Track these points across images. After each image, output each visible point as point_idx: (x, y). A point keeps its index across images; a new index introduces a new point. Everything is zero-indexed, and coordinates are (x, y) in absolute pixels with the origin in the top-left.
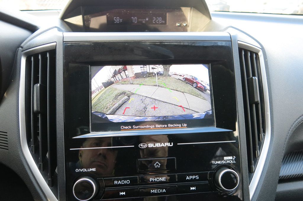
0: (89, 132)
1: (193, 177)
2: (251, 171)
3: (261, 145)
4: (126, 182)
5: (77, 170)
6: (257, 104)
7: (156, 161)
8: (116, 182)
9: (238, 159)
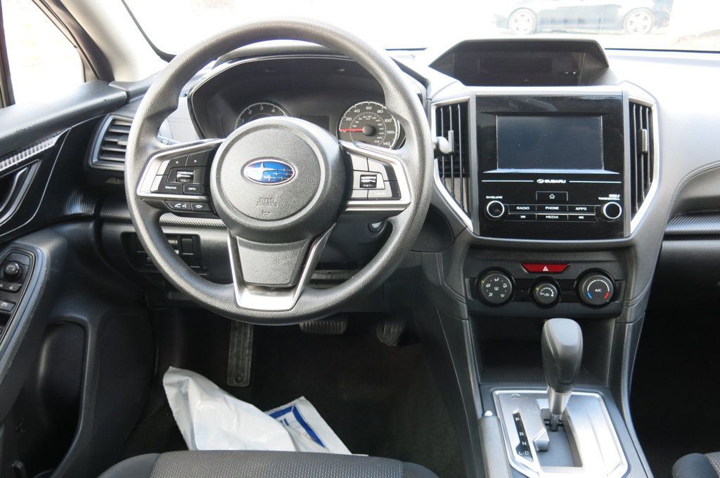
0: (496, 169)
1: (582, 209)
2: (634, 212)
3: (647, 187)
4: (526, 208)
5: (487, 197)
6: (645, 154)
7: (551, 193)
8: (518, 208)
9: (622, 197)
